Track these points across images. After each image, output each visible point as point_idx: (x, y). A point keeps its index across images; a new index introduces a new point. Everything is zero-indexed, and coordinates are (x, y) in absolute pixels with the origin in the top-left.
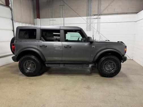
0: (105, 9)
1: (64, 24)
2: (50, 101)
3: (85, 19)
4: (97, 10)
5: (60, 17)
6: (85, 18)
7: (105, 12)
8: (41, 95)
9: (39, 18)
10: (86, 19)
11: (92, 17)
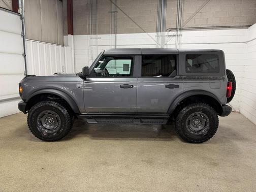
0: (190, 19)
1: (116, 45)
2: (76, 184)
3: (154, 37)
4: (174, 21)
5: (108, 33)
6: (154, 34)
7: (190, 25)
8: (61, 172)
9: (72, 34)
10: (156, 36)
11: (166, 33)
